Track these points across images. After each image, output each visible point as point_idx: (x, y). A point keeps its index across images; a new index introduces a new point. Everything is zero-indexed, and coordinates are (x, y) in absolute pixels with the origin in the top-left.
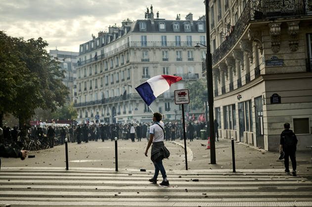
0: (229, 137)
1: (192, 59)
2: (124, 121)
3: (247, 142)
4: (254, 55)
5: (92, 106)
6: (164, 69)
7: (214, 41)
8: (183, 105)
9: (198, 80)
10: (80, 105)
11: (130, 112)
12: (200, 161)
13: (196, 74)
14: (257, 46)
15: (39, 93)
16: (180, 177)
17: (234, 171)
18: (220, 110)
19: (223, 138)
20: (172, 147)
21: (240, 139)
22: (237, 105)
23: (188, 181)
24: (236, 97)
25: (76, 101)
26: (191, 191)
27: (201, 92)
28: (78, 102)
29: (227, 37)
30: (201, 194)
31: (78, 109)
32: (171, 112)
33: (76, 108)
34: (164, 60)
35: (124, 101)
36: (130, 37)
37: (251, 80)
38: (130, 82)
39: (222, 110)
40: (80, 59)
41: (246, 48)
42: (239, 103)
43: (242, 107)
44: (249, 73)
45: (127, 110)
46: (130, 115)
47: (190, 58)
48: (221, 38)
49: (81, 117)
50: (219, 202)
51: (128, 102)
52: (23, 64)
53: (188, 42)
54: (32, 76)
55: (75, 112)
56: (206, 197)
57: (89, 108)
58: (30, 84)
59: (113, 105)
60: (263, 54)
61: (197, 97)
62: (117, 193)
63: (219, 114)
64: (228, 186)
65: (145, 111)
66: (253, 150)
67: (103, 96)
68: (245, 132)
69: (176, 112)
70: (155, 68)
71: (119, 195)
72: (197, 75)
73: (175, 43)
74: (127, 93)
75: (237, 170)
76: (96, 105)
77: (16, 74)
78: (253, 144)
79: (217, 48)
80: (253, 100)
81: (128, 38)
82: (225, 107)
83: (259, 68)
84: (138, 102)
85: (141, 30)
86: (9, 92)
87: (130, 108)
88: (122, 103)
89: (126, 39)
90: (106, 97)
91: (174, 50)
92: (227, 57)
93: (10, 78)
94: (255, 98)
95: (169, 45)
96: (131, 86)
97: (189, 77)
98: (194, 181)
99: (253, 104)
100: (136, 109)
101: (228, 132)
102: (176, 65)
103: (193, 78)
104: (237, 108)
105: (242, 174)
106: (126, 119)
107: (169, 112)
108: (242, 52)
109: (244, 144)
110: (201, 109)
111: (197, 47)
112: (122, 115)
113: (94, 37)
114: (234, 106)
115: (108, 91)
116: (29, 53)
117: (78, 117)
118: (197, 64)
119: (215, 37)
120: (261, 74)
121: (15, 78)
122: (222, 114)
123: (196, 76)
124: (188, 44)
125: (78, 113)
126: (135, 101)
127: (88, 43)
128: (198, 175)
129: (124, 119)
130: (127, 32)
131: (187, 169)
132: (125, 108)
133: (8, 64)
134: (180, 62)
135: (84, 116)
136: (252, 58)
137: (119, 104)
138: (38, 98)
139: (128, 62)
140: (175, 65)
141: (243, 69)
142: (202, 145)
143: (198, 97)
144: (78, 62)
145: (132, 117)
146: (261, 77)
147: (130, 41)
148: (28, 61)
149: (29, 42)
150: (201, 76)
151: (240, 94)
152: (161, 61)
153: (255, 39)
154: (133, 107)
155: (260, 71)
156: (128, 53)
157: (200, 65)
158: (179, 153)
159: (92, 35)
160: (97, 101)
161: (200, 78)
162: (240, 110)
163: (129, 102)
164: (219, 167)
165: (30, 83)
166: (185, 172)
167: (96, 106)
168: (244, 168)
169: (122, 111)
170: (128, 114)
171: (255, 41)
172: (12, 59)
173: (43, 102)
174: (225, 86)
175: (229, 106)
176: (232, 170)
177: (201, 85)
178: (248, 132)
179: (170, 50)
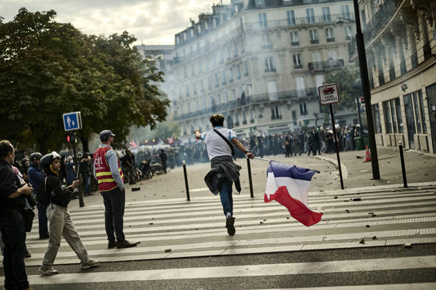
0: (393, 144)
1: (332, 40)
2: (245, 134)
3: (420, 149)
4: (420, 28)
5: (199, 117)
6: (294, 57)
7: (363, 11)
8: (331, 105)
9: (343, 68)
10: (183, 117)
11: (252, 121)
12: (359, 177)
13: (339, 60)
14: (424, 15)
15: (135, 105)
16: (336, 198)
17: (406, 186)
18: (378, 107)
19: (385, 145)
20: (317, 163)
21: (410, 145)
22: (401, 98)
23: (348, 201)
24: (399, 87)
25: (176, 112)
26: (353, 211)
27: (349, 84)
28: (179, 113)
29: (381, 6)
30: (366, 214)
31: (180, 123)
32: (310, 116)
33: (177, 122)
34: (293, 44)
35: (243, 106)
36: (243, 17)
37: (419, 62)
38: (250, 80)
39: (381, 108)
40: (177, 54)
41: (409, 19)
42: (404, 96)
43: (409, 101)
44: (416, 54)
45: (248, 119)
46: (253, 125)
47: (330, 37)
48: (373, 8)
49: (185, 133)
50: (391, 220)
51: (248, 107)
52: (110, 69)
53: (324, 16)
54: (123, 84)
55: (176, 127)
56: (374, 216)
57: (195, 121)
58: (123, 96)
59: (228, 114)
60: (434, 25)
61: (343, 92)
62: (262, 221)
63: (377, 113)
64: (399, 202)
65: (273, 118)
66: (429, 158)
67: (213, 102)
68: (415, 136)
69: (316, 115)
70: (282, 58)
71: (265, 222)
72: (342, 61)
73: (306, 20)
74: (246, 95)
75: (409, 185)
76: (204, 115)
77: (104, 84)
78: (428, 150)
79: (367, 21)
80: (424, 90)
81: (241, 19)
82: (385, 103)
83: (429, 46)
84: (262, 106)
85: (257, 6)
86: (98, 108)
87: (252, 116)
88: (240, 109)
89: (238, 20)
90: (218, 103)
91: (306, 29)
92: (383, 34)
93: (98, 90)
94: (426, 88)
95: (298, 22)
96: (251, 85)
97: (331, 65)
98: (354, 200)
99: (424, 96)
100: (261, 116)
101: (393, 137)
102: (311, 49)
103: (336, 66)
104: (402, 103)
105: (415, 188)
106: (247, 132)
107: (307, 116)
108: (404, 26)
109: (416, 151)
110: (351, 109)
111: (340, 23)
112: (242, 126)
113: (193, 22)
114: (397, 100)
115: (219, 95)
116: (114, 54)
117: (182, 134)
118: (340, 46)
119: (364, 7)
120: (433, 53)
121: (104, 89)
122: (381, 112)
123: (340, 63)
124: (325, 18)
125: (180, 129)
126: (258, 105)
127: (186, 31)
128: (358, 194)
129: (245, 131)
130: (239, 11)
131: (343, 188)
132: (245, 116)
133: (92, 72)
134: (316, 45)
135: (189, 132)
136: (418, 32)
137: (236, 111)
138: (134, 112)
139: (243, 52)
140: (309, 50)
141: (406, 49)
142: (358, 157)
143: (346, 92)
144: (174, 58)
145: (255, 128)
146: (434, 58)
147: (244, 22)
148: (114, 64)
149: (111, 38)
150: (347, 63)
151: (405, 83)
152: (289, 46)
153: (421, 6)
154: (255, 114)
155: (430, 49)
156: (242, 40)
157: (345, 46)
158: (327, 169)
159: (191, 19)
160: (206, 109)
161: (346, 64)
162: (406, 106)
163: (250, 108)
164: (385, 182)
165: (122, 93)
166: (341, 192)
167: (205, 117)
168: (418, 182)
169: (241, 120)
170: (249, 125)
171: (421, 9)
172: (95, 65)
173: (141, 117)
174: (383, 74)
175: (391, 101)
176: (403, 185)
177: (348, 75)
178: (420, 135)
179: (300, 30)
